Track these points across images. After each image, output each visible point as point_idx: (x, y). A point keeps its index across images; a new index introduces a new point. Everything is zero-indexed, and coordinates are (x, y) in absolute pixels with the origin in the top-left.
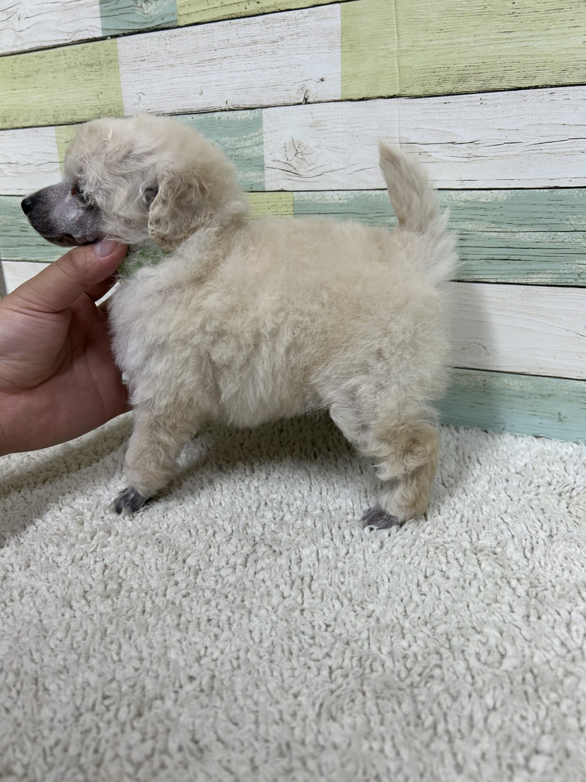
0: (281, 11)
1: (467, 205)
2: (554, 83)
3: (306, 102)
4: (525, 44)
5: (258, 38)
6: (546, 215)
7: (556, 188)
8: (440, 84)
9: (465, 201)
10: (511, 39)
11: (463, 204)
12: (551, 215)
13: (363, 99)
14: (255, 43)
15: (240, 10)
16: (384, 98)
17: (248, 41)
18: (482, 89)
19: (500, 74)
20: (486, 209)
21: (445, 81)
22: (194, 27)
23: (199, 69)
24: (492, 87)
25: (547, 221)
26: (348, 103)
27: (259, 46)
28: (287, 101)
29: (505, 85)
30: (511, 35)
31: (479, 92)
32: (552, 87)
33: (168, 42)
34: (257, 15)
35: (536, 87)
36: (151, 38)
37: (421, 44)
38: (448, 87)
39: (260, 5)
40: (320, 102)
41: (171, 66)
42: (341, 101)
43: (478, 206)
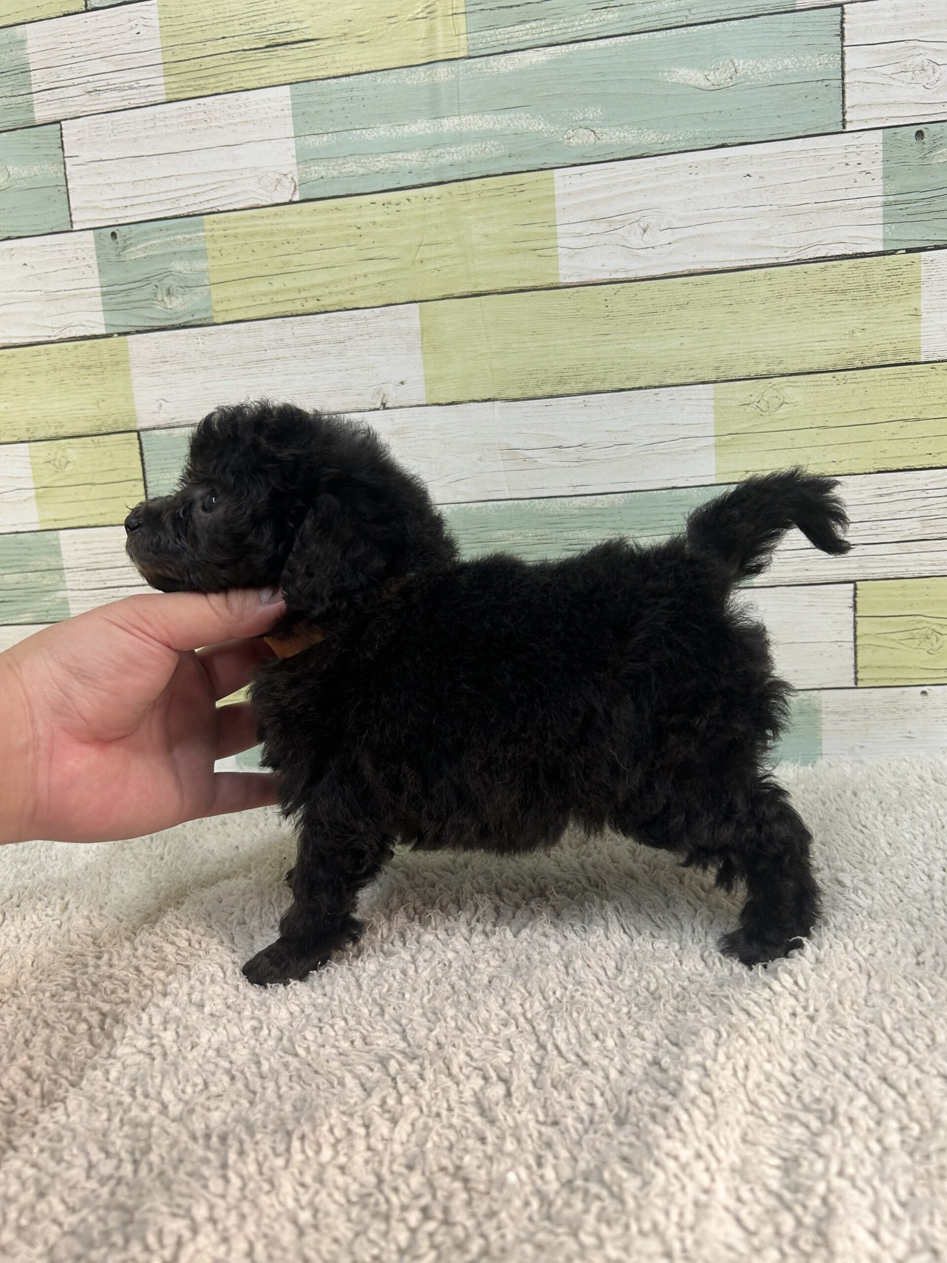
0: (347, 310)
1: (583, 512)
2: (657, 384)
3: (384, 407)
4: (623, 346)
5: (319, 338)
6: (667, 517)
7: (674, 488)
8: (538, 386)
9: (580, 508)
10: (609, 341)
11: (577, 511)
12: (674, 516)
13: (453, 403)
14: (317, 343)
15: (297, 307)
16: (477, 401)
17: (308, 340)
18: (585, 391)
19: (601, 376)
20: (603, 515)
21: (544, 383)
22: (235, 325)
23: (244, 372)
24: (595, 389)
25: (669, 523)
26: (436, 407)
27: (322, 347)
28: (361, 407)
29: (607, 386)
30: (608, 337)
31: (581, 394)
32: (655, 387)
33: (200, 341)
34: (317, 313)
35: (640, 388)
36: (177, 336)
37: (514, 346)
38: (548, 389)
39: (320, 303)
40: (401, 407)
41: (205, 368)
42: (427, 405)
43: (595, 512)
